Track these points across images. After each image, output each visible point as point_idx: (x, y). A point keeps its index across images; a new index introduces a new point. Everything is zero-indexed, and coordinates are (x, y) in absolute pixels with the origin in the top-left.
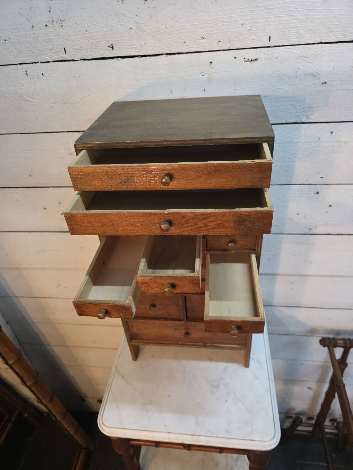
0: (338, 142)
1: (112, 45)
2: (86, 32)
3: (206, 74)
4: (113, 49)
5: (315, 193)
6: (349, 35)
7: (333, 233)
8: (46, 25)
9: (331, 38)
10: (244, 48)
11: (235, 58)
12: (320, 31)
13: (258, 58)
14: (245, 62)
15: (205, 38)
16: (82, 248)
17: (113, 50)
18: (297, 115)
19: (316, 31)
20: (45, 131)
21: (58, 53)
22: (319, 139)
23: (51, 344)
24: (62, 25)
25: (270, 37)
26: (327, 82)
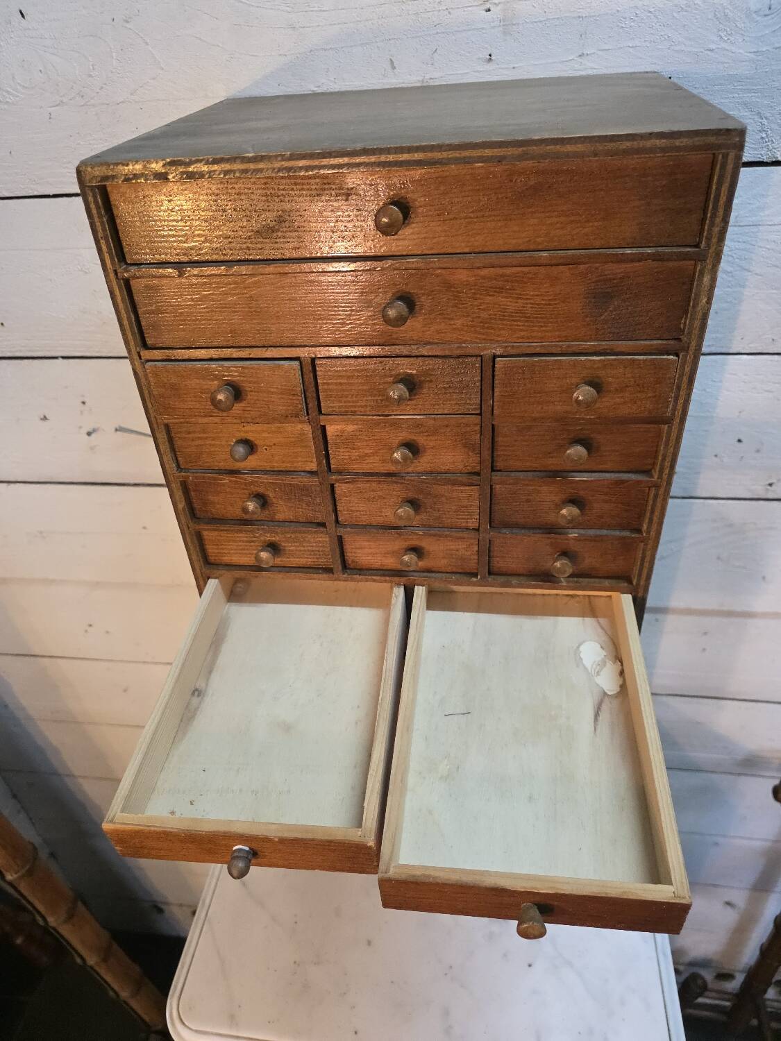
3: (497, 5)
16: (145, 528)
23: (76, 773)
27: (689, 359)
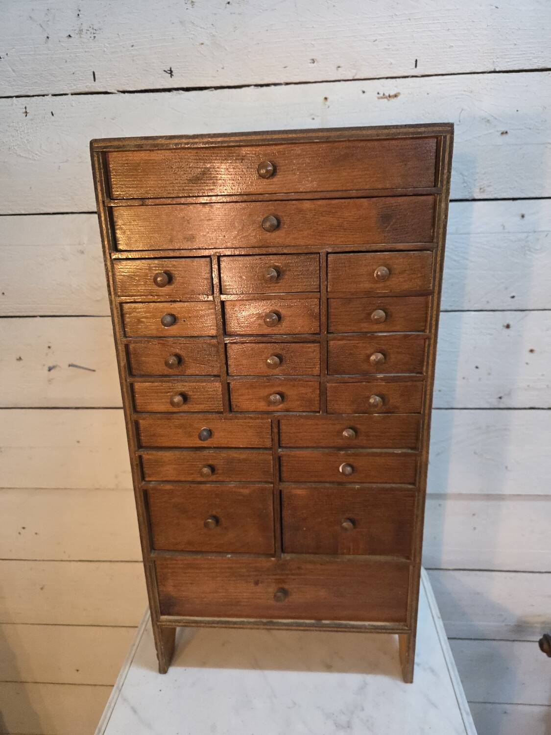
0: (535, 232)
1: (171, 68)
2: (133, 48)
3: (318, 116)
4: (172, 75)
5: (504, 326)
6: (536, 60)
7: (541, 407)
8: (70, 36)
9: (509, 64)
10: (378, 77)
11: (364, 92)
12: (491, 53)
13: (399, 93)
14: (379, 98)
15: (318, 62)
16: (78, 442)
17: (171, 77)
18: (465, 187)
19: (486, 53)
20: (42, 212)
21: (82, 80)
22: (502, 227)
24: (95, 37)
25: (416, 61)
26: (508, 132)
27: (439, 253)
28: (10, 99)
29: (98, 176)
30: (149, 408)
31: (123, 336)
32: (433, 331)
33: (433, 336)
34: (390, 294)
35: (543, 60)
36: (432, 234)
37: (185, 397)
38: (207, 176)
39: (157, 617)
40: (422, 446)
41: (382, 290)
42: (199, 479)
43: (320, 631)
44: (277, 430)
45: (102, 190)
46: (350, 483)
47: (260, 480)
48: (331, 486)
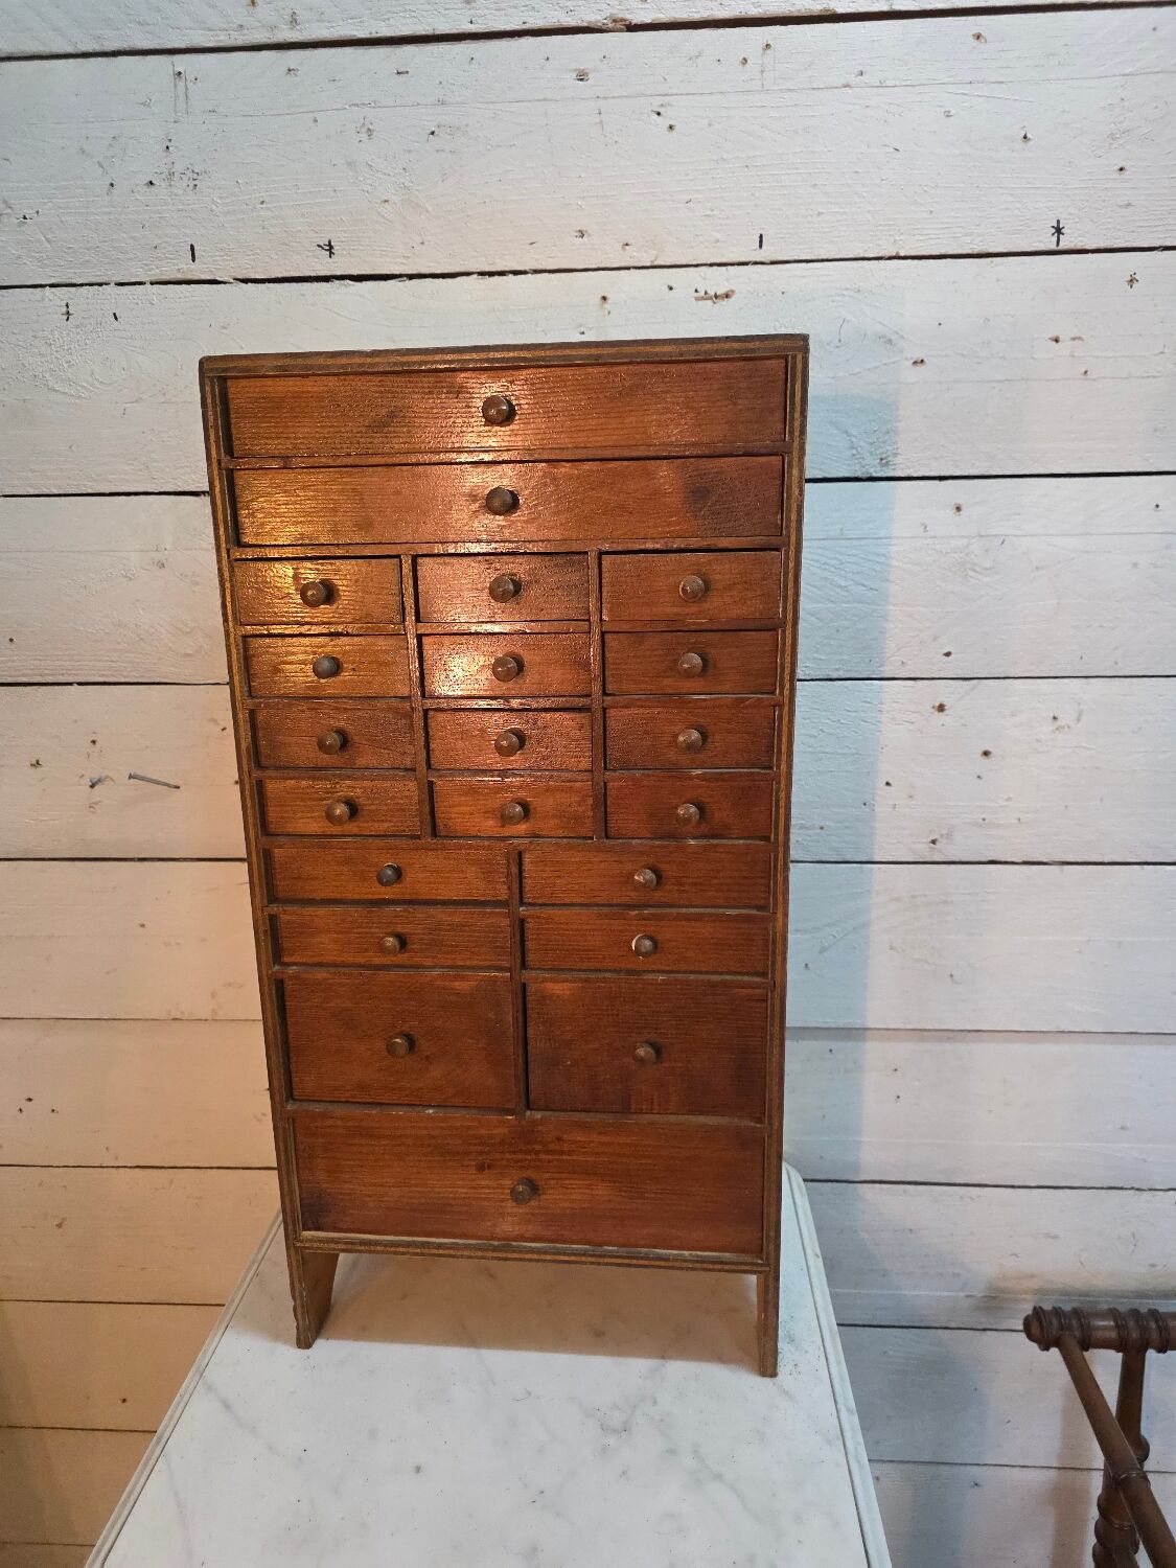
0: (981, 536)
1: (330, 242)
2: (262, 206)
3: (590, 329)
4: (331, 254)
5: (934, 707)
6: (968, 239)
8: (151, 183)
9: (922, 245)
10: (694, 263)
11: (671, 288)
12: (890, 225)
13: (732, 292)
14: (697, 299)
15: (589, 235)
17: (331, 257)
18: (854, 455)
19: (881, 225)
20: (90, 491)
21: (171, 259)
22: (922, 528)
24: (196, 185)
25: (761, 237)
26: (925, 360)
27: (792, 554)
28: (39, 289)
29: (211, 418)
30: (290, 829)
31: (246, 694)
32: (786, 692)
33: (786, 701)
34: (709, 627)
35: (980, 239)
36: (779, 522)
37: (354, 809)
38: (399, 420)
39: (295, 1232)
40: (776, 904)
41: (696, 616)
42: (377, 961)
43: (599, 1264)
44: (517, 871)
45: (218, 442)
46: (649, 972)
47: (489, 963)
48: (615, 976)
